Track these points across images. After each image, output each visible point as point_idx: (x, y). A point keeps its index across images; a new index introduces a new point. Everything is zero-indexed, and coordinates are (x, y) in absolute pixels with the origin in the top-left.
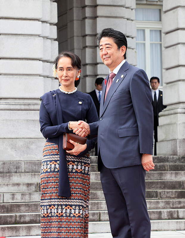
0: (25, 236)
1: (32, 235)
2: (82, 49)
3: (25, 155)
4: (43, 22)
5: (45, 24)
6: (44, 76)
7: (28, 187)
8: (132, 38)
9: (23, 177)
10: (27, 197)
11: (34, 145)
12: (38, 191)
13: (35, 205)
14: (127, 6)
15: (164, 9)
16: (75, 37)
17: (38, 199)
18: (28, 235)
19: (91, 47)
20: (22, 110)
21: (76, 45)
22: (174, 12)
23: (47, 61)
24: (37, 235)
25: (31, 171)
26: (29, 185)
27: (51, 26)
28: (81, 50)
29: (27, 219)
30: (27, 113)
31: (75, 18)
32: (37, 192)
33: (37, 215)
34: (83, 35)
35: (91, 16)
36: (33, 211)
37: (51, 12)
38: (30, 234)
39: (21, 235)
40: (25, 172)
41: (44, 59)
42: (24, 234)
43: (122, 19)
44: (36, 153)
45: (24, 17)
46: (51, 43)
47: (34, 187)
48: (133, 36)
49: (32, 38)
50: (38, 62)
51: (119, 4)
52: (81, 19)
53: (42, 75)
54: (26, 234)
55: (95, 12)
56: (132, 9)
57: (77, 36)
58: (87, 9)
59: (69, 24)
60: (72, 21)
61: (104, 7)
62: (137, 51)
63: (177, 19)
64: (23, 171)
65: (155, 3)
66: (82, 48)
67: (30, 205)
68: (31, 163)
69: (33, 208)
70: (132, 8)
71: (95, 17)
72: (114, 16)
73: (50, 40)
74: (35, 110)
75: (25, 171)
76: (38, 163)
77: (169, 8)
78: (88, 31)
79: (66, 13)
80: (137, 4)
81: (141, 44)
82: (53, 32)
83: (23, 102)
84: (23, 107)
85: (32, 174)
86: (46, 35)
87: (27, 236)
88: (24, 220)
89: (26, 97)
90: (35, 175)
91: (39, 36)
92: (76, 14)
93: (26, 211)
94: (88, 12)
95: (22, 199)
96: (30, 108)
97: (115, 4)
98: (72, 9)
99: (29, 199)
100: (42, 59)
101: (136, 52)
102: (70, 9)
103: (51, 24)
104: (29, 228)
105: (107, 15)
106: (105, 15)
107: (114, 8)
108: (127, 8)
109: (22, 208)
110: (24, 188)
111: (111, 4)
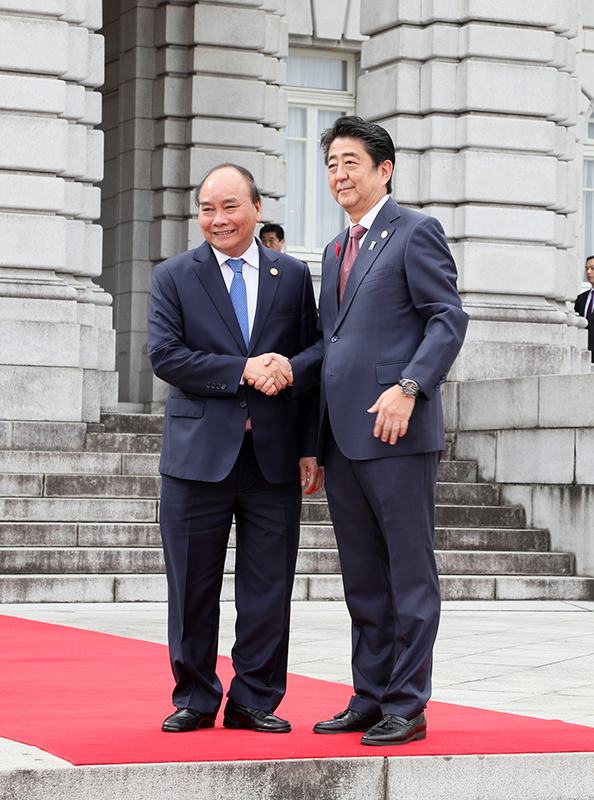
0: (14, 602)
1: (30, 602)
2: (154, 151)
3: (16, 406)
4: (69, 81)
5: (74, 87)
6: (67, 216)
7: (20, 484)
8: (278, 129)
9: (8, 460)
10: (19, 509)
11: (37, 382)
12: (45, 495)
13: (37, 528)
14: (266, 50)
15: (363, 64)
16: (137, 120)
17: (45, 514)
18: (21, 600)
19: (175, 146)
20: (10, 296)
21: (138, 140)
22: (387, 72)
23: (76, 179)
24: (43, 602)
25: (28, 445)
26: (23, 479)
27: (88, 93)
28: (150, 153)
29: (20, 562)
30: (23, 305)
31: (138, 74)
32: (43, 497)
33: (42, 552)
34: (157, 115)
35: (177, 70)
36: (33, 544)
37: (90, 58)
38: (27, 599)
39: (4, 601)
40: (14, 448)
41: (69, 173)
42: (11, 599)
43: (255, 82)
44: (43, 404)
45: (22, 66)
46: (88, 133)
47: (35, 486)
48: (278, 125)
49: (42, 119)
50: (54, 179)
51: (248, 44)
52: (153, 76)
53: (63, 212)
54: (15, 599)
55: (189, 60)
56: (279, 59)
57: (143, 118)
58: (169, 53)
59: (122, 88)
60: (132, 80)
61: (211, 50)
62: (286, 161)
63: (396, 90)
64: (9, 445)
65: (335, 45)
66: (153, 149)
67: (25, 529)
68: (29, 425)
69: (34, 536)
70: (278, 55)
71: (188, 74)
72: (234, 72)
73: (84, 127)
74: (42, 298)
75: (13, 445)
76: (47, 426)
77: (376, 62)
78: (170, 107)
79: (118, 59)
80: (291, 46)
81: (297, 142)
82: (92, 107)
83: (13, 276)
84: (13, 289)
85: (30, 454)
86: (76, 114)
87: (18, 602)
88: (12, 564)
89: (22, 266)
90: (38, 455)
91: (58, 115)
92: (142, 61)
93: (17, 541)
94: (172, 60)
95: (6, 512)
96: (32, 293)
97: (239, 44)
98: (131, 50)
99: (22, 513)
100: (64, 174)
101: (284, 163)
102: (127, 51)
103: (88, 87)
104: (24, 585)
105: (218, 70)
106: (213, 70)
107: (235, 52)
108: (267, 54)
109: (8, 535)
110: (11, 488)
111: (230, 42)
